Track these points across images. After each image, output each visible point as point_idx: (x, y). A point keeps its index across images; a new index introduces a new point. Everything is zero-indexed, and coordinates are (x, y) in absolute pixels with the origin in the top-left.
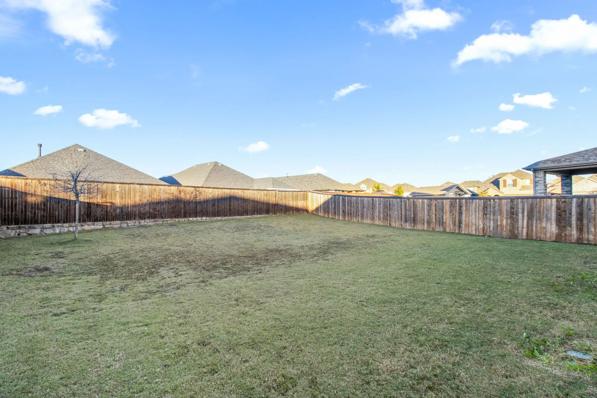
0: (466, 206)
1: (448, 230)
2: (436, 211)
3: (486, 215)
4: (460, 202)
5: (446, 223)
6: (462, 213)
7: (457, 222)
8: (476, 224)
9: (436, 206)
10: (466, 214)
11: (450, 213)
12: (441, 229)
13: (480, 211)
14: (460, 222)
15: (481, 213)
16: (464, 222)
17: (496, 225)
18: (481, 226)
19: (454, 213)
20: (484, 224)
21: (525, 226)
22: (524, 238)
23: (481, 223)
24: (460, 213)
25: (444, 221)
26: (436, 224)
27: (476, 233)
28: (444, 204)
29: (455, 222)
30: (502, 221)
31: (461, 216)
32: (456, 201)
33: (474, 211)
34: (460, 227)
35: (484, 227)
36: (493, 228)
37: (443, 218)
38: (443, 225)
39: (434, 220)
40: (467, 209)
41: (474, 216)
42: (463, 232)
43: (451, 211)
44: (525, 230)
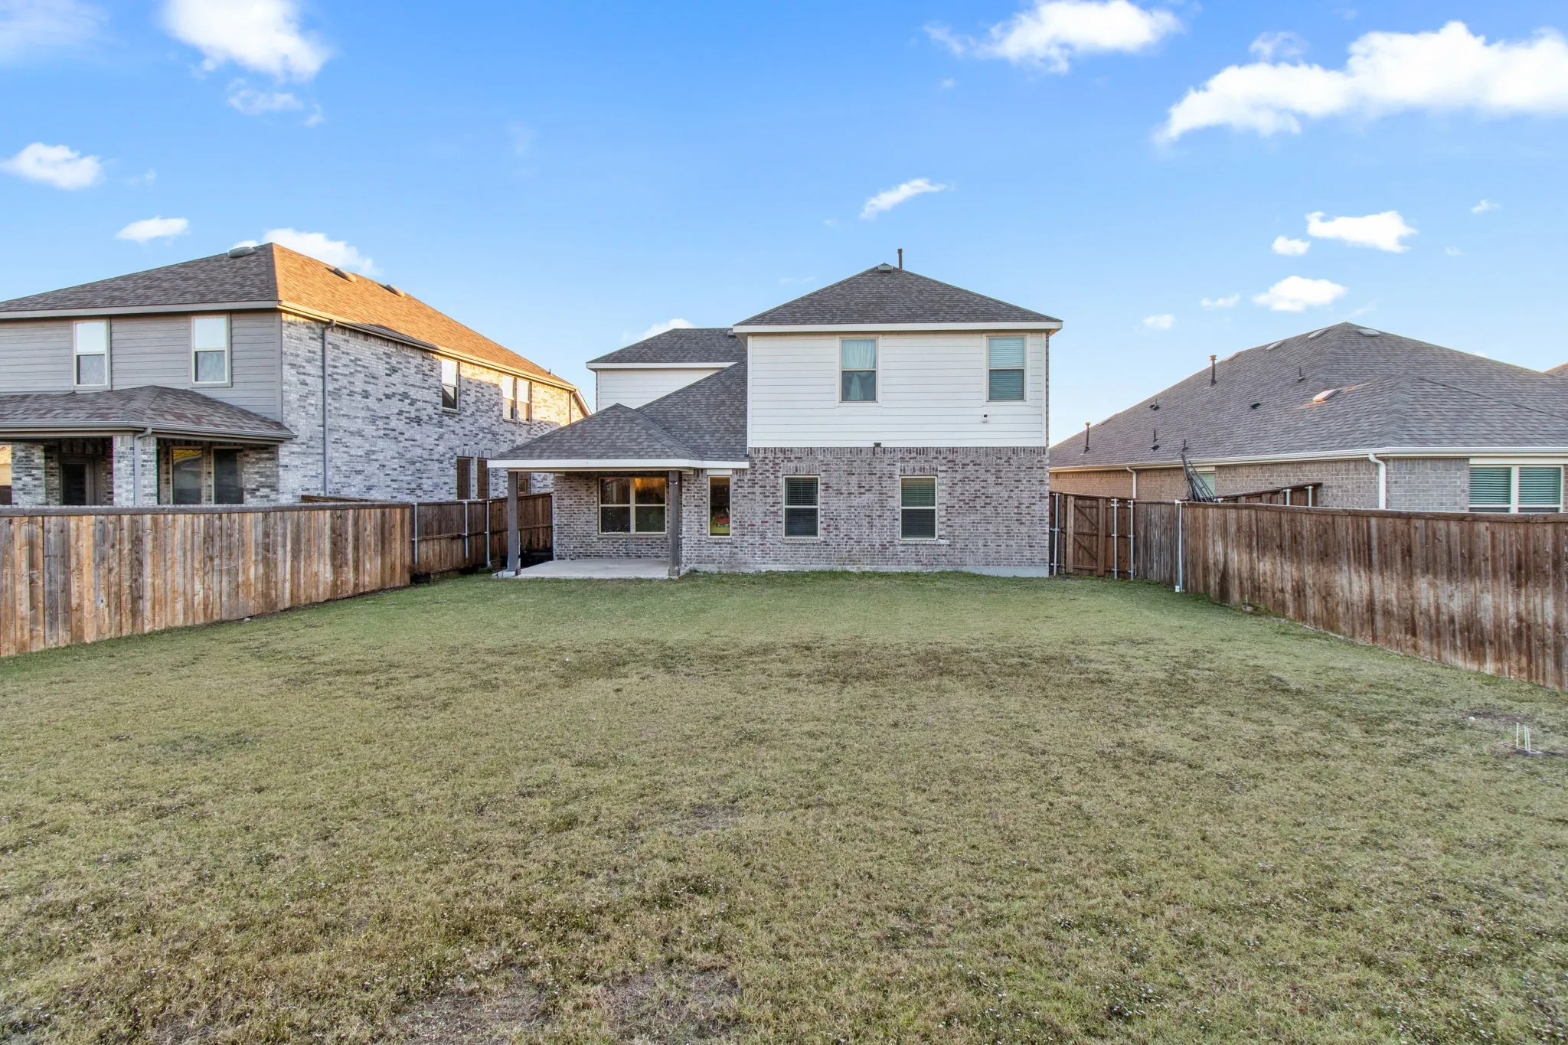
0: (155, 539)
1: (90, 637)
2: (32, 565)
3: (211, 559)
4: (134, 523)
5: (80, 607)
6: (141, 563)
7: (126, 597)
8: (185, 593)
9: (31, 545)
10: (155, 565)
11: (97, 566)
12: (61, 637)
13: (196, 550)
14: (137, 598)
15: (198, 556)
16: (148, 594)
17: (233, 585)
18: (199, 598)
19: (115, 565)
20: (207, 589)
21: (288, 576)
22: (287, 605)
23: (198, 587)
24: (138, 564)
25: (74, 602)
26: (34, 621)
27: (186, 619)
28: (73, 533)
29: (119, 596)
30: (246, 571)
31: (140, 574)
32: (120, 520)
33: (179, 553)
34: (135, 613)
35: (206, 597)
36: (229, 596)
37: (66, 590)
38: (66, 621)
39: (24, 608)
40: (160, 547)
41: (178, 568)
42: (147, 629)
43: (103, 559)
44: (288, 585)
